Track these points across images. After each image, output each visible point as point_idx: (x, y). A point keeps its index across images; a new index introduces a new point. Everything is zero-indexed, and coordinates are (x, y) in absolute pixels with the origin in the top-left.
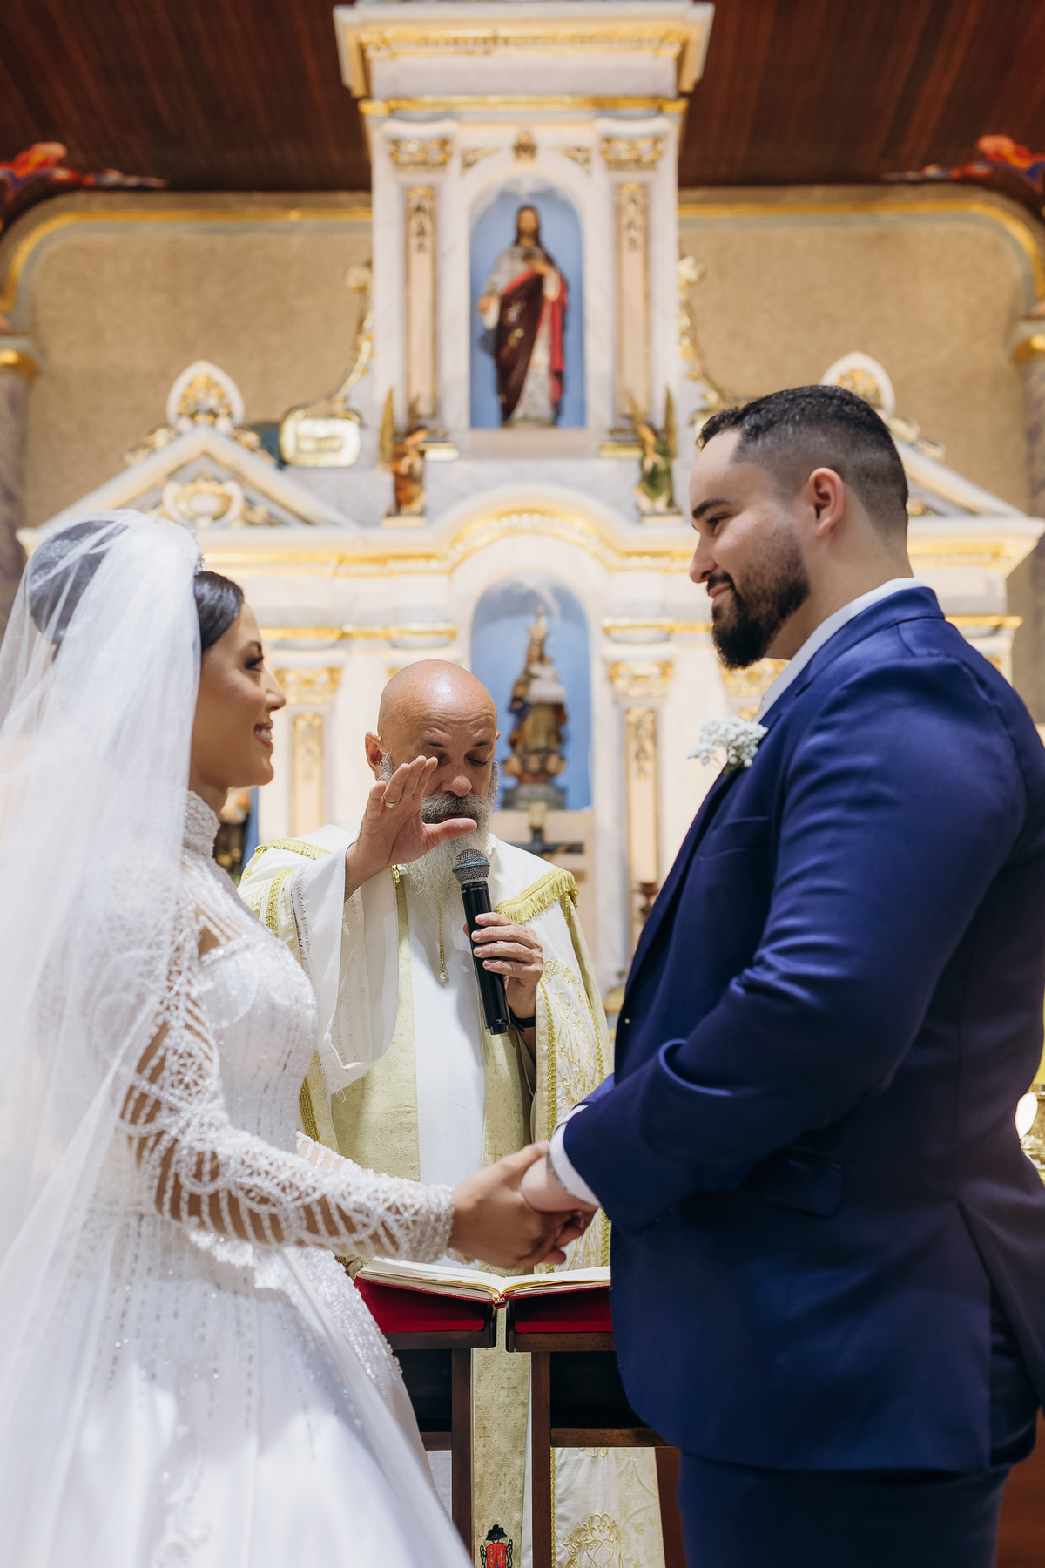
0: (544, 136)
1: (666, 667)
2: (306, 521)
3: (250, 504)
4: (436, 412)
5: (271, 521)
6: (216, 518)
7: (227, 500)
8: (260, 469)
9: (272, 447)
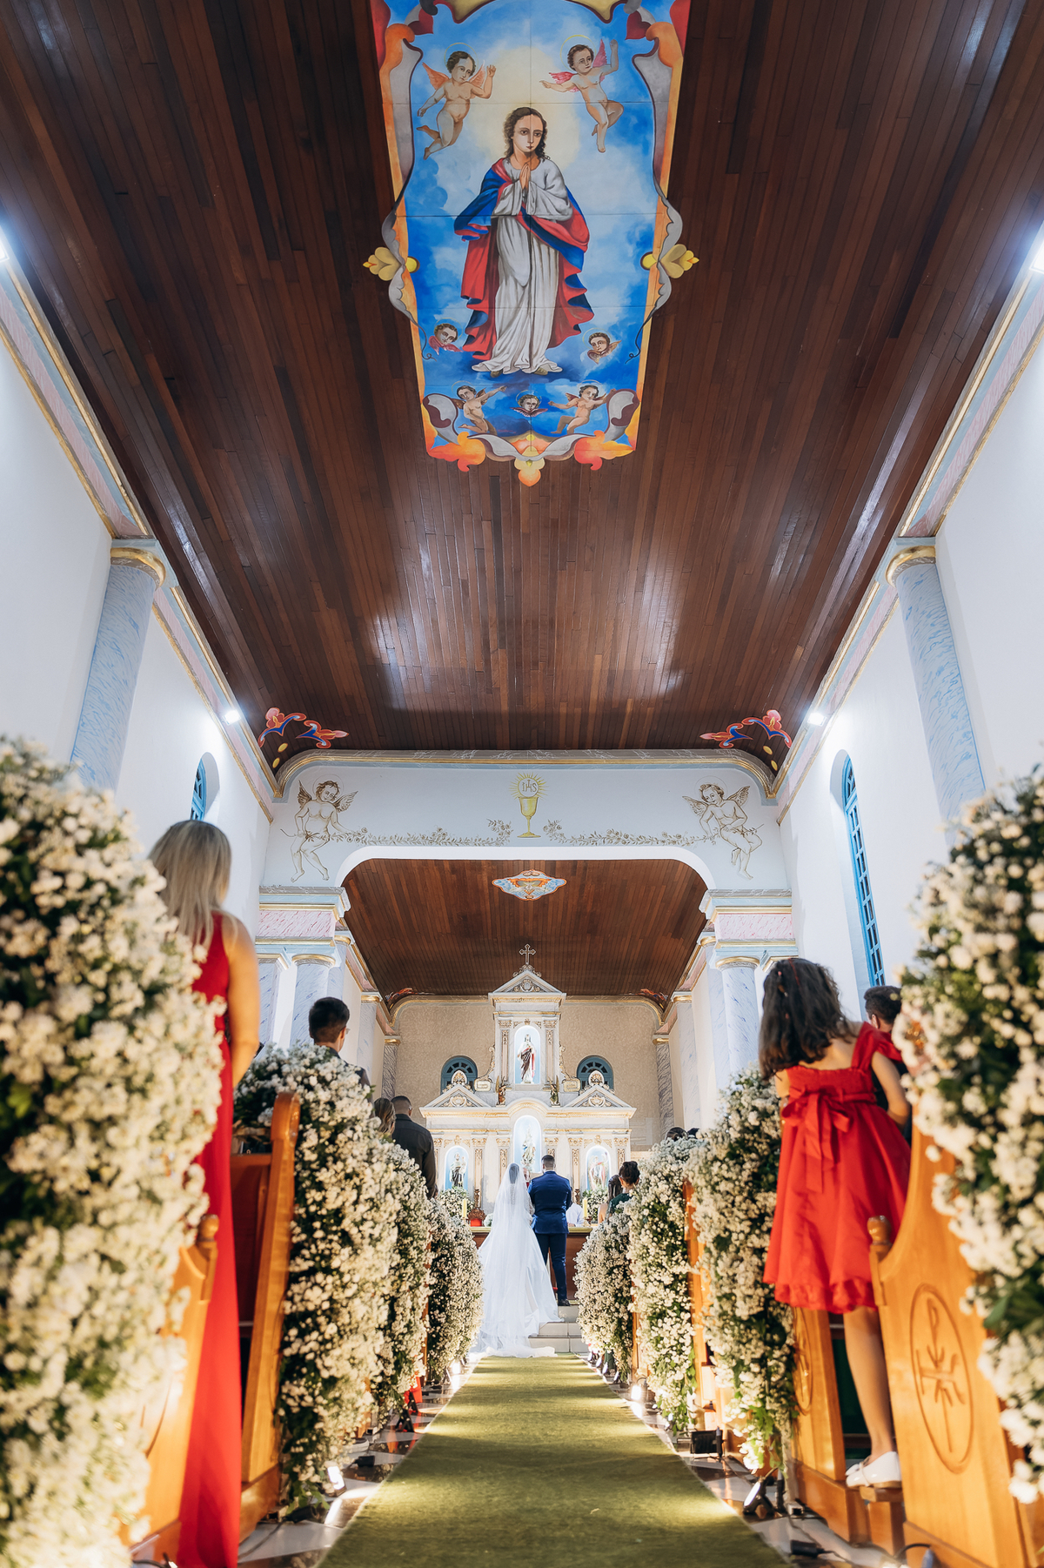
0: (531, 1019)
1: (557, 1139)
2: (480, 1105)
3: (468, 1101)
4: (508, 1081)
5: (472, 1106)
6: (462, 1104)
7: (463, 1101)
8: (470, 1093)
9: (472, 1087)
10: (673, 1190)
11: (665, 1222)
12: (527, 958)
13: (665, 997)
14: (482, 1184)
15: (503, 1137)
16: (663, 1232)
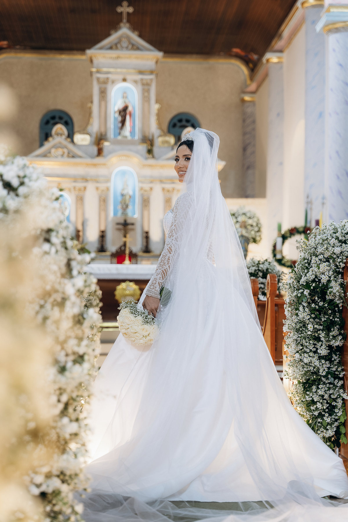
0: (128, 77)
1: (151, 189)
2: (80, 157)
3: (69, 153)
4: (106, 135)
5: (73, 157)
6: (62, 156)
7: (64, 153)
8: (70, 146)
9: (72, 141)
10: (335, 272)
11: (324, 300)
12: (125, 16)
13: (255, 57)
14: (83, 224)
15: (102, 186)
16: (322, 308)
